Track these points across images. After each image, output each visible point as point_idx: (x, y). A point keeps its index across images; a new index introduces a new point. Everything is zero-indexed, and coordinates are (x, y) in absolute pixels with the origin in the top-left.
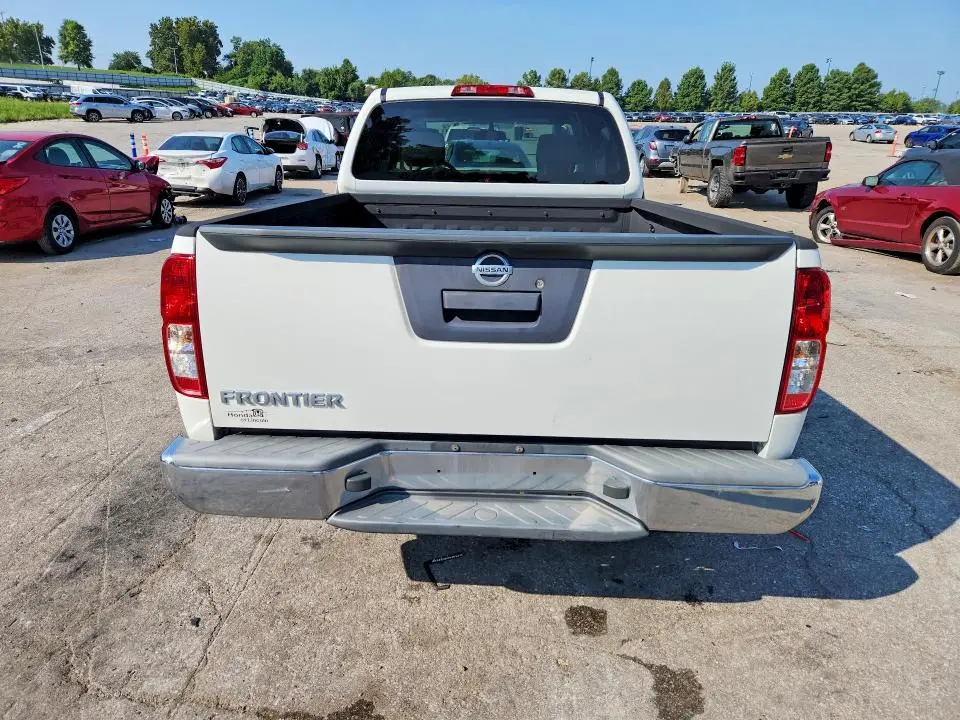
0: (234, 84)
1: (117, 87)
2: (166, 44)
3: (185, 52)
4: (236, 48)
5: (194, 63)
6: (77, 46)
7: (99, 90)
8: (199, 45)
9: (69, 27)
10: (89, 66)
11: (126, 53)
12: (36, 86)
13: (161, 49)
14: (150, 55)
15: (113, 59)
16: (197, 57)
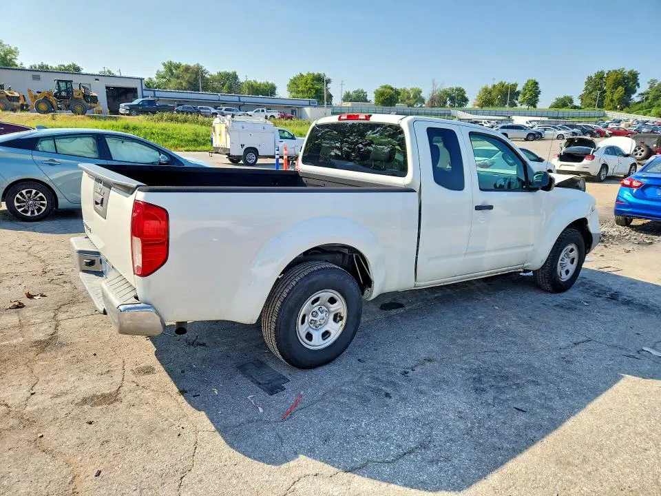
0: (637, 114)
1: (546, 119)
2: (595, 89)
3: (608, 93)
4: (651, 87)
5: (612, 101)
6: (531, 95)
7: (530, 122)
8: (620, 88)
9: (529, 84)
10: (535, 107)
11: (565, 97)
12: (492, 120)
13: (590, 93)
14: (582, 98)
15: (555, 101)
16: (616, 96)
